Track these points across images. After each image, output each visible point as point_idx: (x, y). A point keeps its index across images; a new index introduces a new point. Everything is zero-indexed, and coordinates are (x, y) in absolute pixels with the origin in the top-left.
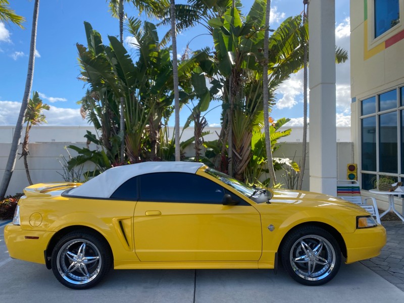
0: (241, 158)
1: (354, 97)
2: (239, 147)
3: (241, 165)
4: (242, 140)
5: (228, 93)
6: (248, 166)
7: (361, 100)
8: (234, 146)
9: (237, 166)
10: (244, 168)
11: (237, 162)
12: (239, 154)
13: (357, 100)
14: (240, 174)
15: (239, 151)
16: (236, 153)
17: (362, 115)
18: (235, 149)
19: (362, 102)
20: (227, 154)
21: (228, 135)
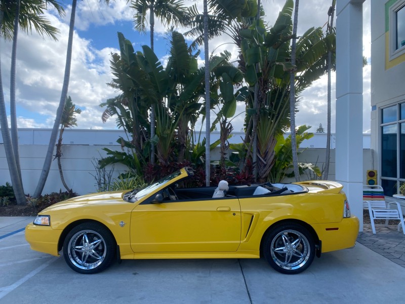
0: (265, 163)
1: (375, 105)
2: (264, 151)
3: (265, 169)
4: (266, 145)
5: (254, 99)
6: (272, 171)
7: (382, 108)
8: (258, 151)
9: (261, 170)
10: (268, 172)
11: (261, 167)
12: (264, 159)
13: (377, 108)
14: (264, 178)
15: (263, 156)
16: (260, 157)
17: (382, 123)
18: (260, 153)
19: (382, 110)
20: (252, 159)
21: (253, 140)
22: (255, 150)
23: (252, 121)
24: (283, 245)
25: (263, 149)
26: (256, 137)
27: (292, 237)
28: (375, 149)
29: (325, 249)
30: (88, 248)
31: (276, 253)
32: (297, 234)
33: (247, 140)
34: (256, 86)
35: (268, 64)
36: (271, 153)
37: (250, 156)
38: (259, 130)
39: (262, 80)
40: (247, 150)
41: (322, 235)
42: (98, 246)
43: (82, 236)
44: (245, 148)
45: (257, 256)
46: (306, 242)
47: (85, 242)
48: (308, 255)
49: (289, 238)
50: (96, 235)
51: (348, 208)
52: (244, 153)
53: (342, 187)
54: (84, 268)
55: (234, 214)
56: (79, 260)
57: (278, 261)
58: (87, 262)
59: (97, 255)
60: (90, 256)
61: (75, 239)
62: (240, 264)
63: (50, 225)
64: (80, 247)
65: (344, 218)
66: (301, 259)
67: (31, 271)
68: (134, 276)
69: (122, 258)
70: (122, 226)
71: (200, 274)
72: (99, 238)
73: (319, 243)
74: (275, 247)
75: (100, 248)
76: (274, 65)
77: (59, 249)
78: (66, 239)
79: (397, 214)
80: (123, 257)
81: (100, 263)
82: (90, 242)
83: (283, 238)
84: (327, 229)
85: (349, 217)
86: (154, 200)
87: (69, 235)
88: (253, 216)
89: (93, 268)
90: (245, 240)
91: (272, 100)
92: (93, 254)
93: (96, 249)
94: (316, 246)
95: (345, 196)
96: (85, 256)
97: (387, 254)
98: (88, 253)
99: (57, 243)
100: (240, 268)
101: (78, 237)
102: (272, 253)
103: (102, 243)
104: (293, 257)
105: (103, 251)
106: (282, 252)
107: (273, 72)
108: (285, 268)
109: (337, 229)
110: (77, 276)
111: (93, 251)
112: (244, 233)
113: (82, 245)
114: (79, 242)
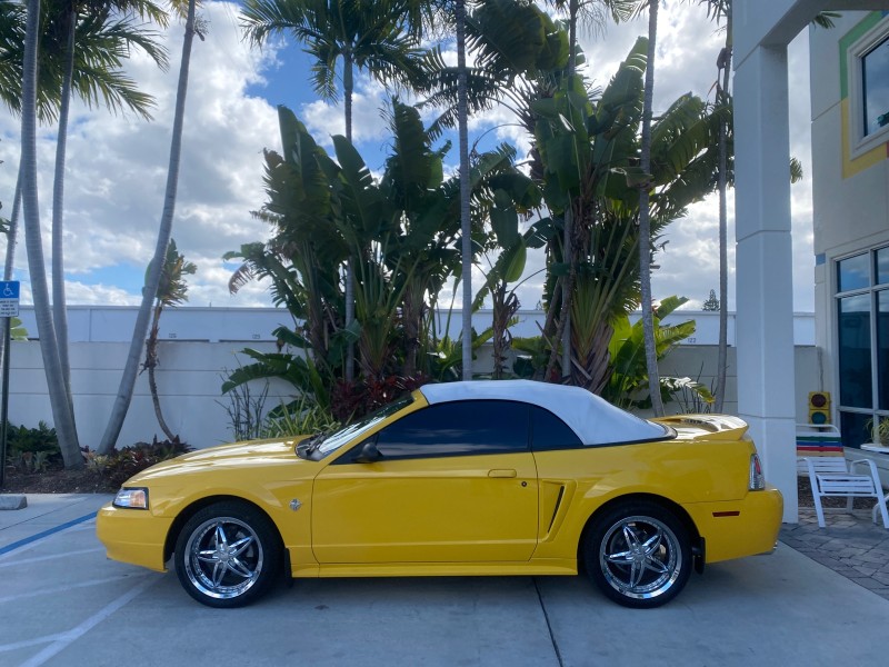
0: (589, 377)
1: (822, 251)
2: (586, 353)
4: (591, 340)
5: (563, 243)
7: (837, 259)
8: (574, 352)
12: (586, 370)
13: (827, 259)
15: (585, 363)
16: (578, 366)
17: (839, 291)
18: (577, 358)
19: (838, 263)
20: (560, 369)
21: (562, 329)
22: (567, 350)
23: (560, 289)
24: (626, 548)
25: (584, 347)
26: (568, 321)
27: (644, 531)
28: (824, 347)
29: (712, 555)
30: (225, 553)
31: (611, 565)
32: (655, 526)
33: (550, 330)
34: (567, 216)
35: (593, 169)
36: (602, 356)
37: (557, 363)
38: (576, 307)
39: (580, 202)
40: (549, 352)
41: (705, 526)
42: (246, 550)
43: (213, 530)
44: (546, 347)
45: (571, 570)
46: (672, 542)
47: (220, 541)
48: (678, 568)
49: (639, 533)
50: (240, 528)
51: (758, 471)
52: (543, 357)
53: (747, 428)
54: (217, 596)
55: (524, 484)
56: (206, 579)
57: (615, 582)
58: (223, 584)
59: (244, 569)
60: (228, 571)
61: (199, 535)
62: (537, 587)
63: (147, 508)
64: (209, 552)
65: (751, 490)
66: (663, 577)
67: (110, 602)
68: (318, 611)
69: (295, 574)
70: (296, 509)
71: (455, 608)
72: (248, 534)
73: (700, 542)
74: (608, 553)
75: (250, 554)
76: (603, 174)
77: (167, 557)
78: (181, 537)
79: (871, 484)
80: (298, 572)
81: (250, 585)
82: (229, 543)
83: (626, 534)
84: (716, 515)
85: (762, 489)
86: (361, 456)
87: (187, 528)
88: (562, 489)
89: (235, 595)
90: (548, 536)
91: (603, 244)
92: (236, 567)
93: (241, 557)
94: (694, 549)
95: (752, 444)
96: (219, 570)
97: (846, 568)
98: (225, 563)
99: (162, 545)
100: (537, 596)
101: (206, 531)
102: (603, 563)
103: (254, 544)
104: (647, 571)
105: (255, 560)
106: (624, 562)
107: (602, 187)
108: (629, 594)
109: (736, 513)
110: (202, 611)
111: (236, 561)
112: (544, 523)
113: (213, 548)
114: (207, 542)
